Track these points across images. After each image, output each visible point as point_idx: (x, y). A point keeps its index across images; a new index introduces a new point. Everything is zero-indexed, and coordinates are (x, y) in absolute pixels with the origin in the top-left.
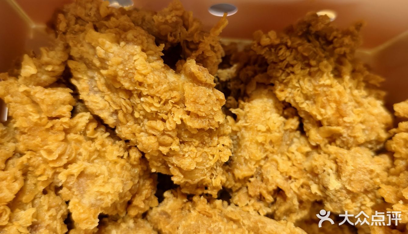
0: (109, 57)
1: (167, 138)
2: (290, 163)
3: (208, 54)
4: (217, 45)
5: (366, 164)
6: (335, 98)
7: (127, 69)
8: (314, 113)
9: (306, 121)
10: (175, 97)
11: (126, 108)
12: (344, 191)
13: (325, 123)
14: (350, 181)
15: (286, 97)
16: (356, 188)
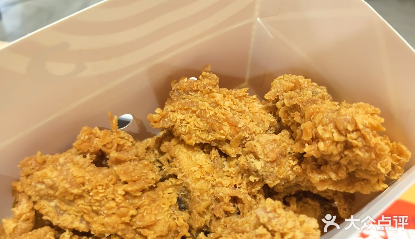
0: (54, 181)
1: (122, 209)
2: (230, 178)
3: (121, 143)
4: (125, 135)
5: (267, 138)
6: (223, 119)
7: (69, 180)
8: (218, 136)
9: (220, 146)
10: (112, 179)
11: (86, 209)
12: (268, 164)
13: (230, 138)
14: (266, 155)
15: (195, 141)
16: (272, 156)
